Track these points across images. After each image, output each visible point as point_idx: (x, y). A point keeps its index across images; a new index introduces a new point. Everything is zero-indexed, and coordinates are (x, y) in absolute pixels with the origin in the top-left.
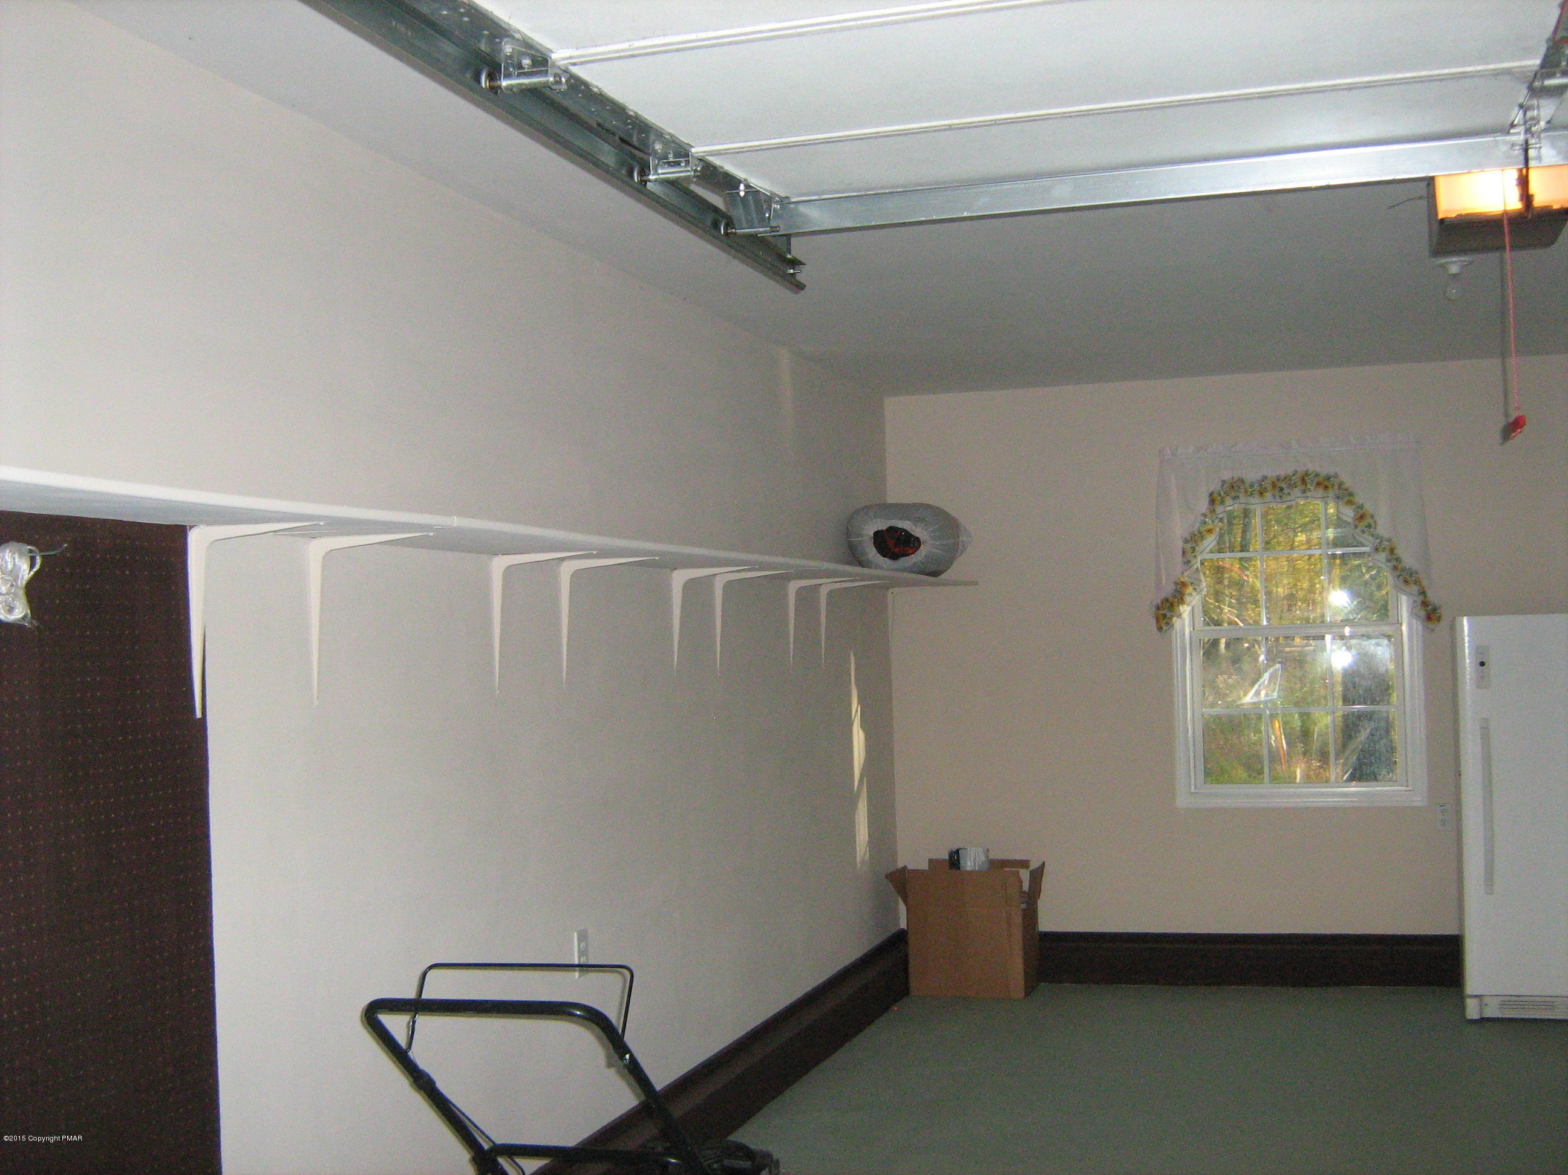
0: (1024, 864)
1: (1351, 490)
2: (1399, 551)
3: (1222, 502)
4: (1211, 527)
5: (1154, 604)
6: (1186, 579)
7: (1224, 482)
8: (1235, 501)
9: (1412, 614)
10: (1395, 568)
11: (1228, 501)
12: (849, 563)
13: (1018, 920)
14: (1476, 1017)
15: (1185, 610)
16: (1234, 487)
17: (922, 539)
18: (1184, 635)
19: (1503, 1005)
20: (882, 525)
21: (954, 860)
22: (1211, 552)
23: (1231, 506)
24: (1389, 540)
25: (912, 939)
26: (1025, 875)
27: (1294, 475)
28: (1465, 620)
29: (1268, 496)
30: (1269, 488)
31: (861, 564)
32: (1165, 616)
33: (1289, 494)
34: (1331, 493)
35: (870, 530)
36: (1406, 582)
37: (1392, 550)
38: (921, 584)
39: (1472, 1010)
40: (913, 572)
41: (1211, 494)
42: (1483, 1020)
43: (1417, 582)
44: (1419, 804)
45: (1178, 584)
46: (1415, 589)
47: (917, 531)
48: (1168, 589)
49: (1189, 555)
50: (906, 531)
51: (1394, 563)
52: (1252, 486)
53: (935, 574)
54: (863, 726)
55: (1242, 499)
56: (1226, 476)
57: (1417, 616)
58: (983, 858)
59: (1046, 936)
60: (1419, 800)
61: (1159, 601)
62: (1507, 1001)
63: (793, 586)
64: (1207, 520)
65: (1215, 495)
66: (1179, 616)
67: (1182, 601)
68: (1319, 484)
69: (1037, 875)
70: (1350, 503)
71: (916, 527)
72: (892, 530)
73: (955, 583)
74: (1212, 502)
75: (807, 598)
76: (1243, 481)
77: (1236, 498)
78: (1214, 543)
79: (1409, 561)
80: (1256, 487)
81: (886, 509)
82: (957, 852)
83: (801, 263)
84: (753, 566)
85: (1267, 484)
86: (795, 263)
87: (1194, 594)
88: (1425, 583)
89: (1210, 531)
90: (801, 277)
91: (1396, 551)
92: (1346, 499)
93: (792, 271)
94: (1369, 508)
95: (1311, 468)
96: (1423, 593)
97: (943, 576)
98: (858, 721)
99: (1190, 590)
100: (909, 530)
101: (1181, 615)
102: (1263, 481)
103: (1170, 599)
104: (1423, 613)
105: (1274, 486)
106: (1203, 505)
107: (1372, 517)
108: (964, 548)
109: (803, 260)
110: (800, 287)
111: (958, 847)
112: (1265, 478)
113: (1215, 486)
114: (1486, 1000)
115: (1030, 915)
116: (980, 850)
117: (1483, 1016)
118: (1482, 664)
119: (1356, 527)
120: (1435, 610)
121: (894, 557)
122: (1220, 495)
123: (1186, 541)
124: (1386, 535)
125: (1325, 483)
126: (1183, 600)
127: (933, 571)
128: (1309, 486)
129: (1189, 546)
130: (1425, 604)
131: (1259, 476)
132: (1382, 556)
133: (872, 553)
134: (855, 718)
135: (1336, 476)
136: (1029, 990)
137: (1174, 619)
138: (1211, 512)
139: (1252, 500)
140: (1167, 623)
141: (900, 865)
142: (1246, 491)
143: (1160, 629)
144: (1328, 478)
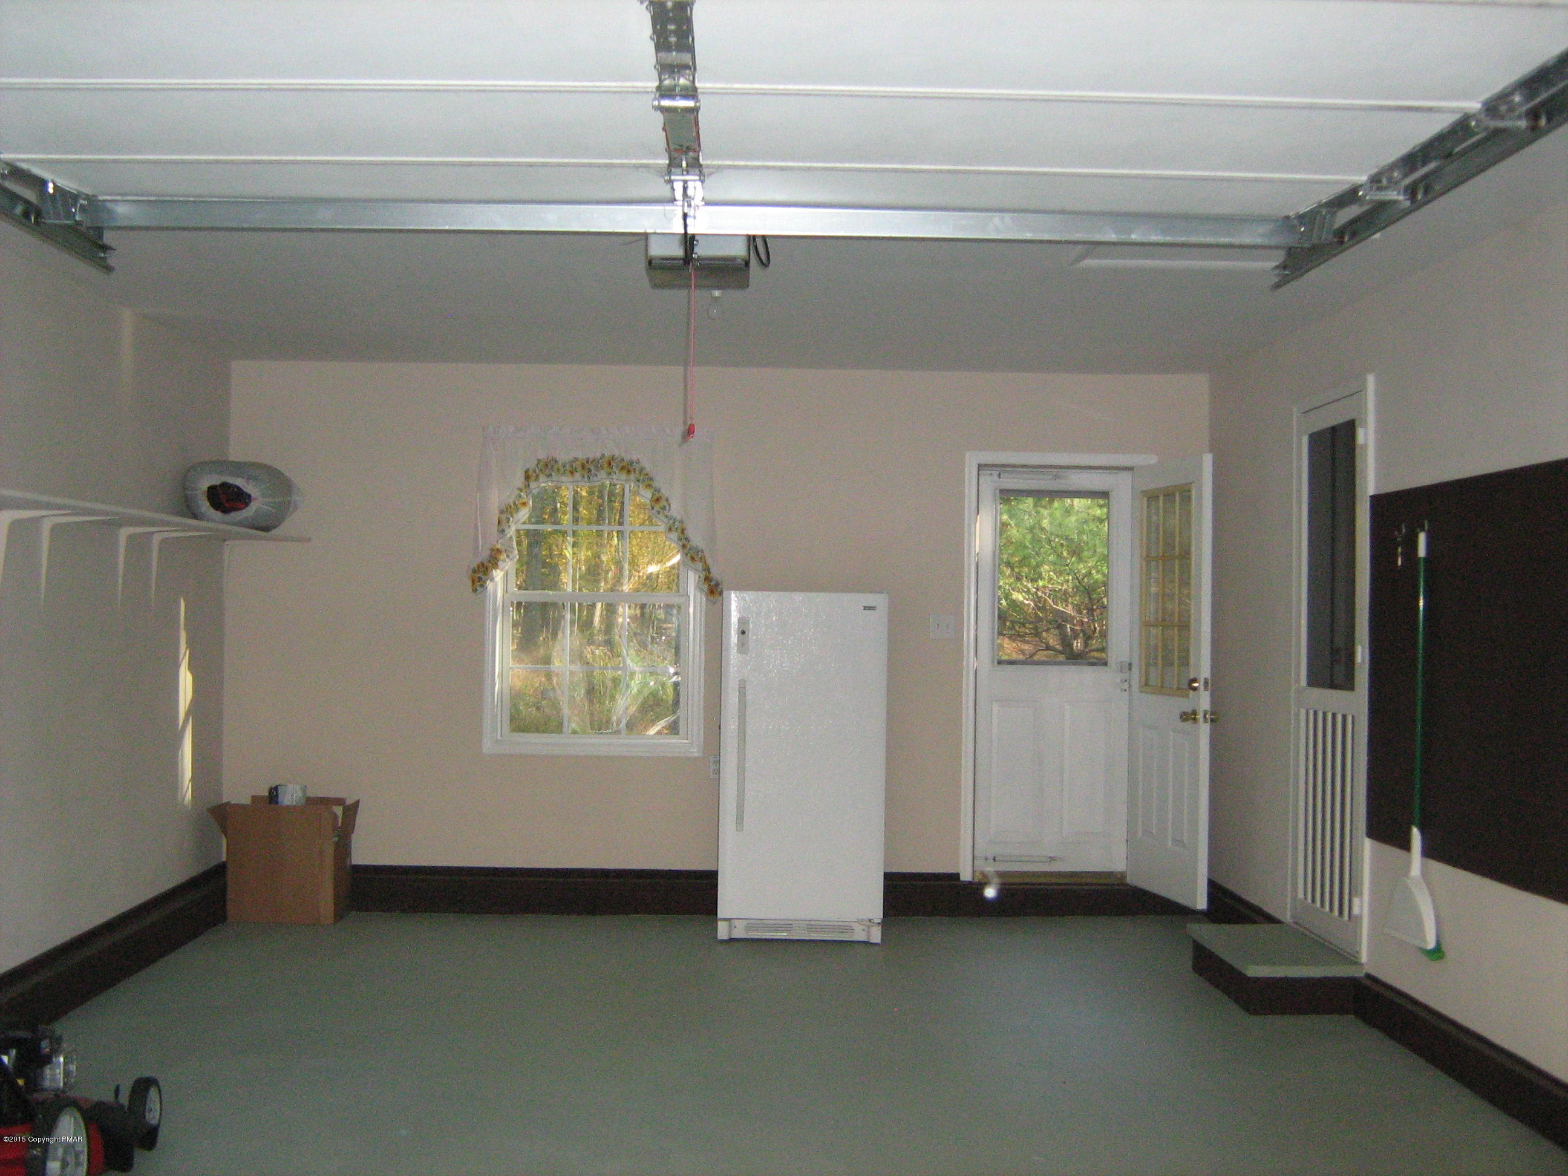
0: (340, 801)
1: (651, 475)
2: (690, 533)
3: (537, 478)
4: (524, 500)
5: (472, 567)
6: (499, 546)
7: (539, 461)
8: (549, 479)
9: (698, 587)
10: (684, 546)
11: (542, 478)
12: (182, 515)
13: (330, 850)
14: (725, 937)
15: (498, 575)
16: (548, 466)
17: (253, 495)
18: (495, 596)
19: (748, 928)
20: (216, 480)
21: (273, 795)
22: (524, 523)
23: (545, 483)
24: (681, 522)
25: (230, 868)
26: (339, 810)
27: (601, 458)
28: (733, 595)
29: (578, 476)
30: (579, 469)
31: (195, 516)
32: (480, 579)
33: (596, 475)
34: (632, 476)
35: (205, 483)
36: (693, 559)
37: (683, 532)
38: (251, 537)
39: (723, 931)
40: (245, 526)
41: (527, 472)
42: (731, 940)
43: (703, 560)
44: (696, 755)
45: (493, 550)
46: (700, 565)
47: (249, 488)
48: (485, 555)
49: (504, 525)
50: (238, 488)
51: (684, 541)
52: (564, 466)
53: (266, 529)
54: (192, 668)
55: (555, 477)
56: (542, 455)
57: (701, 590)
58: (300, 794)
59: (357, 869)
60: (695, 752)
61: (475, 565)
62: (751, 925)
63: (124, 533)
64: (522, 494)
65: (530, 473)
66: (492, 580)
67: (495, 566)
68: (623, 468)
69: (351, 810)
70: (649, 486)
71: (248, 484)
72: (225, 485)
73: (285, 539)
74: (527, 478)
75: (138, 545)
76: (556, 462)
77: (550, 476)
78: (527, 516)
79: (697, 540)
80: (568, 467)
81: (223, 465)
82: (276, 788)
83: (110, 248)
84: (76, 511)
85: (577, 464)
86: (105, 248)
87: (507, 560)
88: (709, 561)
89: (524, 504)
90: (112, 261)
91: (685, 532)
92: (647, 482)
93: (103, 255)
94: (665, 492)
95: (617, 453)
96: (707, 569)
97: (273, 532)
98: (186, 662)
99: (503, 556)
100: (241, 487)
101: (493, 578)
102: (574, 462)
103: (486, 564)
104: (706, 587)
105: (583, 467)
106: (519, 481)
107: (667, 500)
108: (296, 508)
109: (113, 245)
110: (109, 269)
111: (277, 784)
112: (576, 459)
113: (532, 465)
114: (736, 923)
115: (343, 848)
116: (298, 787)
117: (732, 937)
118: (743, 632)
119: (653, 508)
120: (717, 585)
121: (225, 511)
122: (535, 471)
123: (502, 512)
124: (679, 518)
125: (627, 468)
126: (497, 565)
127: (264, 526)
128: (615, 469)
129: (504, 517)
130: (707, 579)
131: (571, 457)
132: (674, 535)
133: (205, 506)
134: (183, 659)
135: (638, 462)
136: (339, 915)
137: (488, 582)
138: (526, 487)
139: (564, 479)
140: (482, 586)
141: (225, 801)
142: (558, 470)
143: (475, 590)
144: (631, 463)
